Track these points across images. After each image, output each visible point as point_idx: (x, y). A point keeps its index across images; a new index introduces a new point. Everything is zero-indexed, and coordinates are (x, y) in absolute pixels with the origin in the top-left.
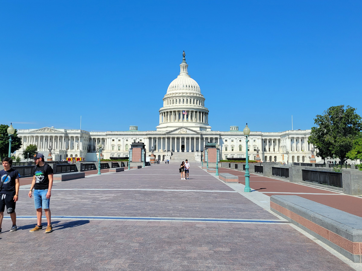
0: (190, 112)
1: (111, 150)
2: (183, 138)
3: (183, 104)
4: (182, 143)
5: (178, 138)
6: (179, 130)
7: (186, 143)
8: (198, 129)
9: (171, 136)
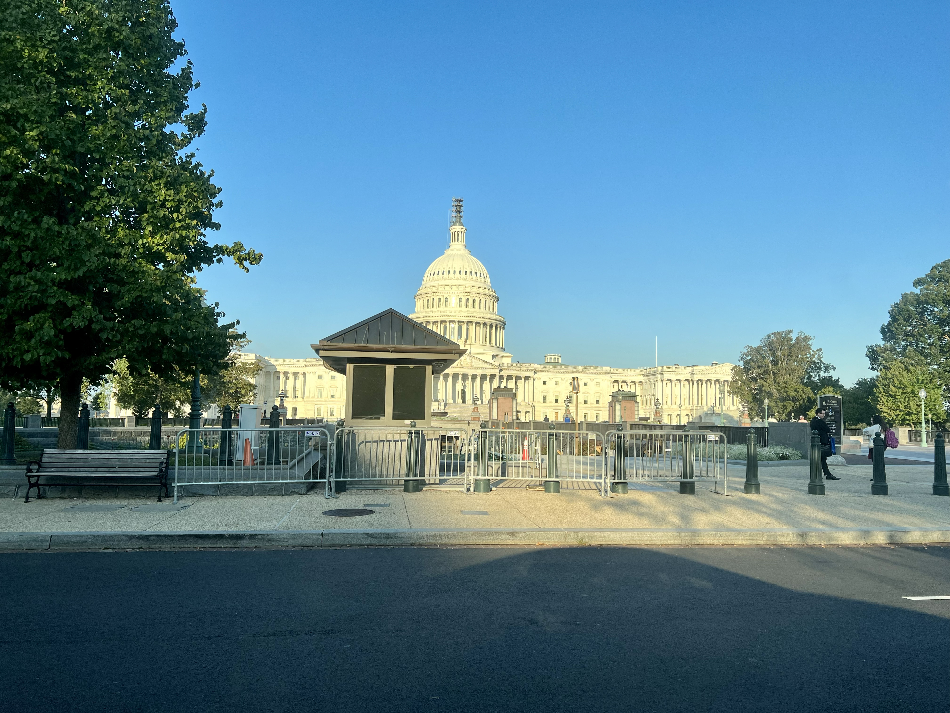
1: (316, 396)
2: (464, 377)
5: (455, 377)
9: (443, 371)
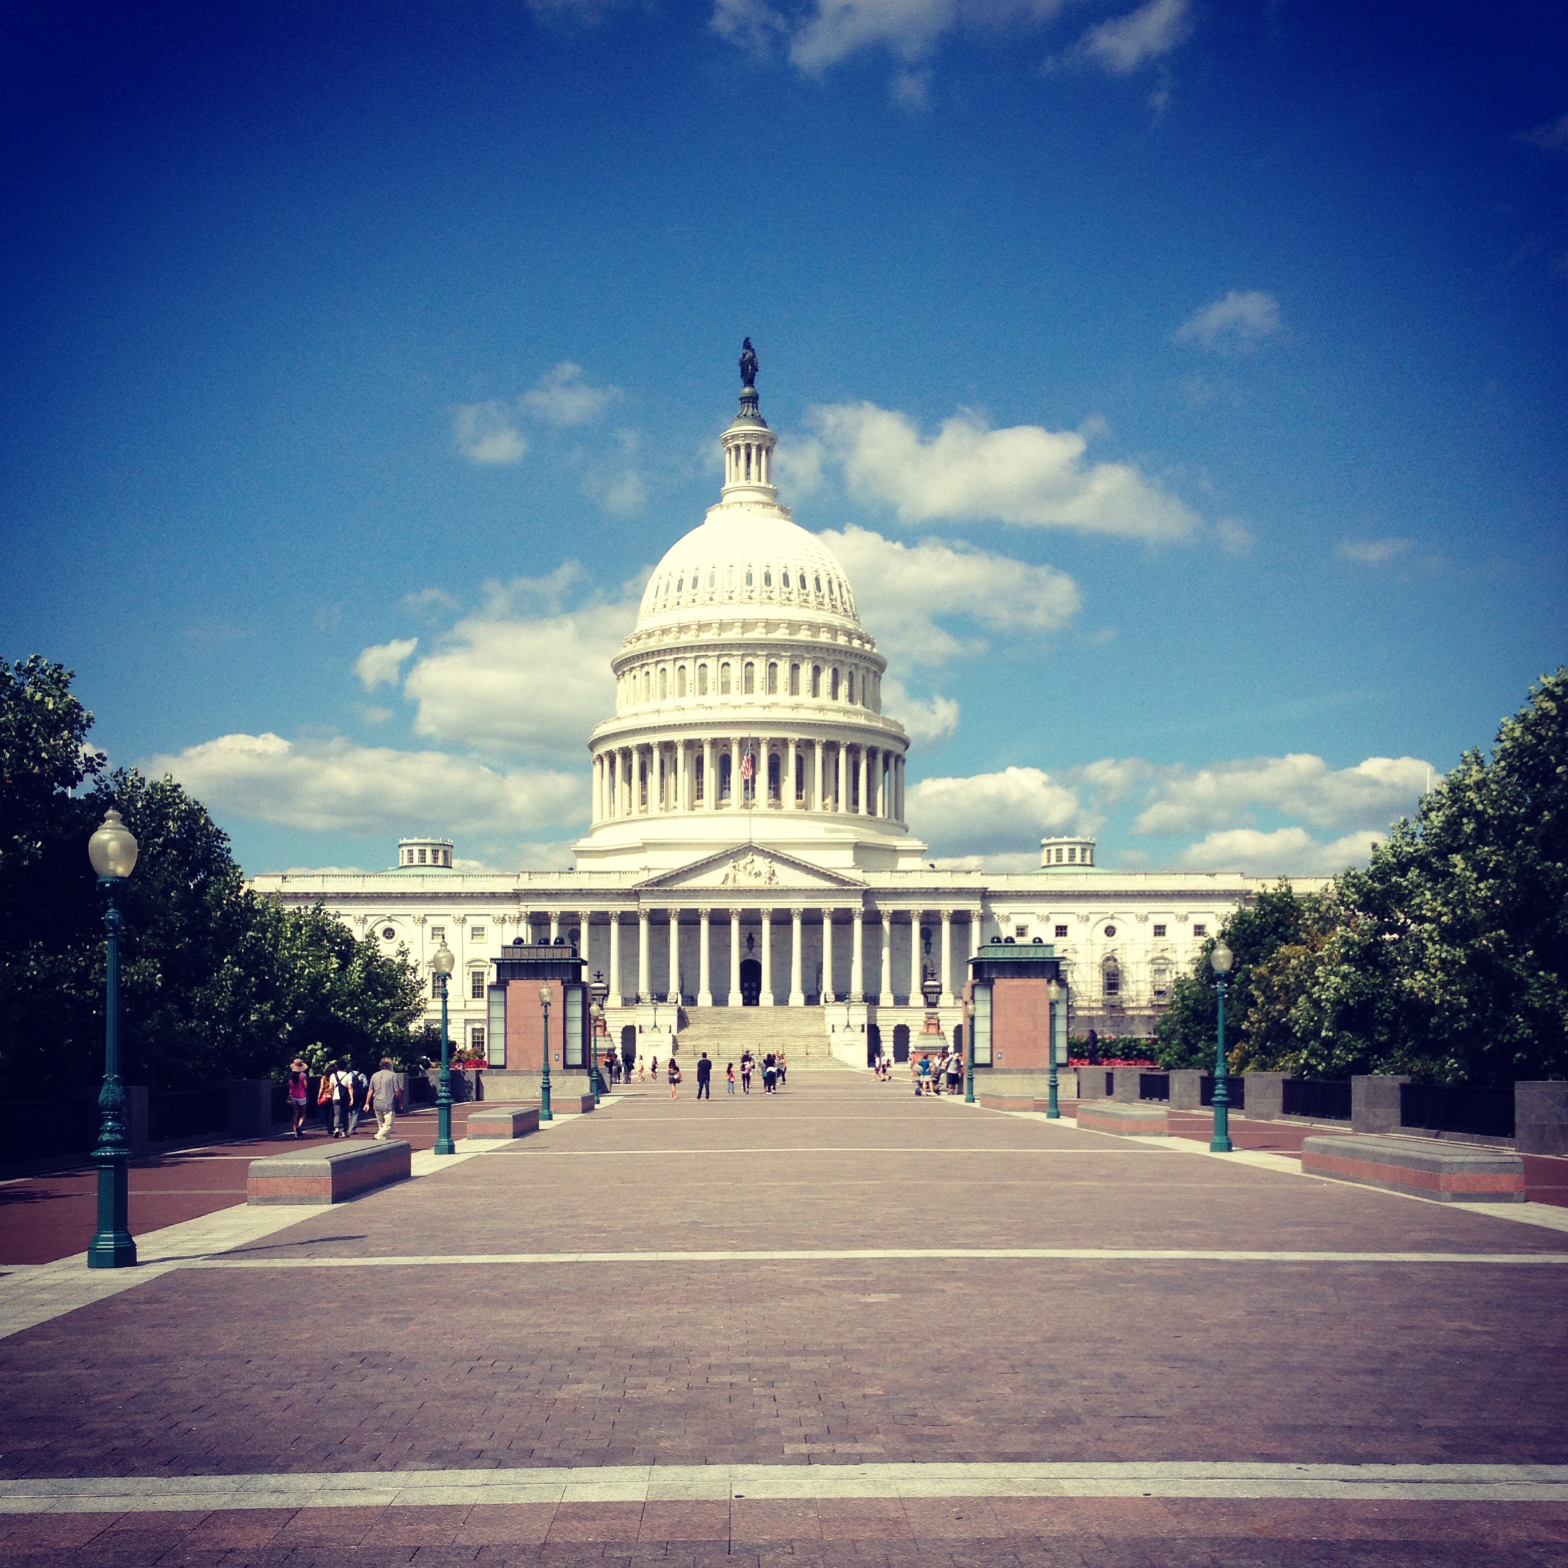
0: (792, 751)
2: (750, 920)
3: (749, 698)
4: (741, 946)
5: (720, 920)
6: (727, 868)
7: (772, 946)
8: (842, 862)
9: (675, 905)
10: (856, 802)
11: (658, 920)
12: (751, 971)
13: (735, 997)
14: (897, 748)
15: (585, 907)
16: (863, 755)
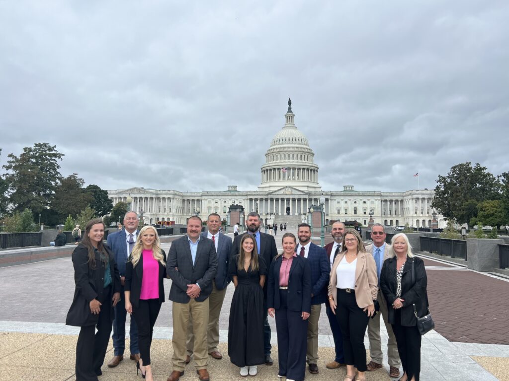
0: (297, 170)
1: (208, 212)
2: (288, 200)
3: (289, 160)
4: (286, 204)
5: (283, 200)
6: (284, 190)
7: (292, 205)
8: (305, 189)
9: (275, 197)
10: (308, 179)
11: (272, 200)
12: (288, 209)
13: (285, 214)
14: (316, 169)
15: (259, 197)
16: (310, 171)
